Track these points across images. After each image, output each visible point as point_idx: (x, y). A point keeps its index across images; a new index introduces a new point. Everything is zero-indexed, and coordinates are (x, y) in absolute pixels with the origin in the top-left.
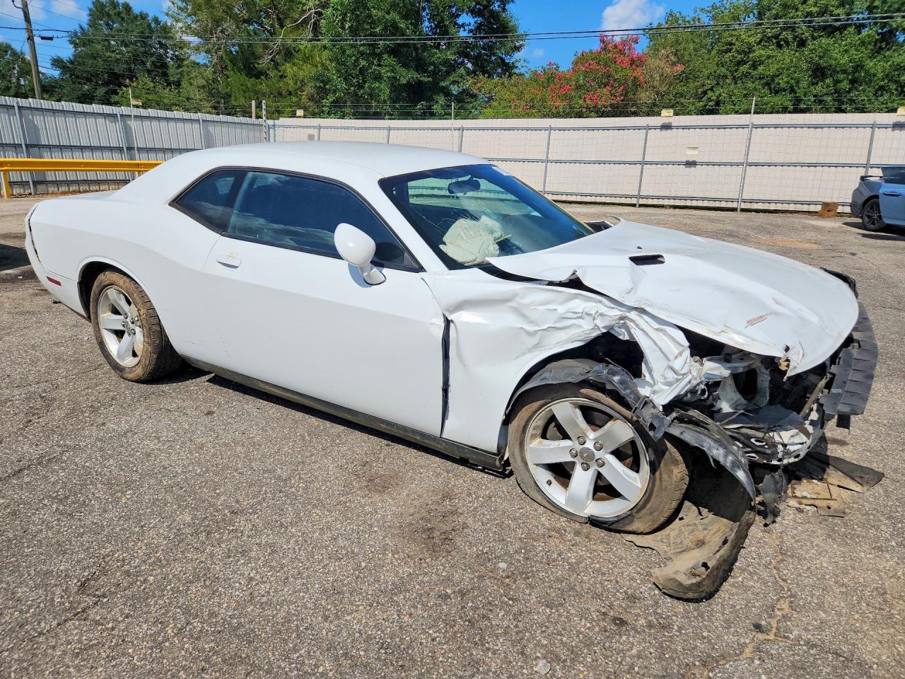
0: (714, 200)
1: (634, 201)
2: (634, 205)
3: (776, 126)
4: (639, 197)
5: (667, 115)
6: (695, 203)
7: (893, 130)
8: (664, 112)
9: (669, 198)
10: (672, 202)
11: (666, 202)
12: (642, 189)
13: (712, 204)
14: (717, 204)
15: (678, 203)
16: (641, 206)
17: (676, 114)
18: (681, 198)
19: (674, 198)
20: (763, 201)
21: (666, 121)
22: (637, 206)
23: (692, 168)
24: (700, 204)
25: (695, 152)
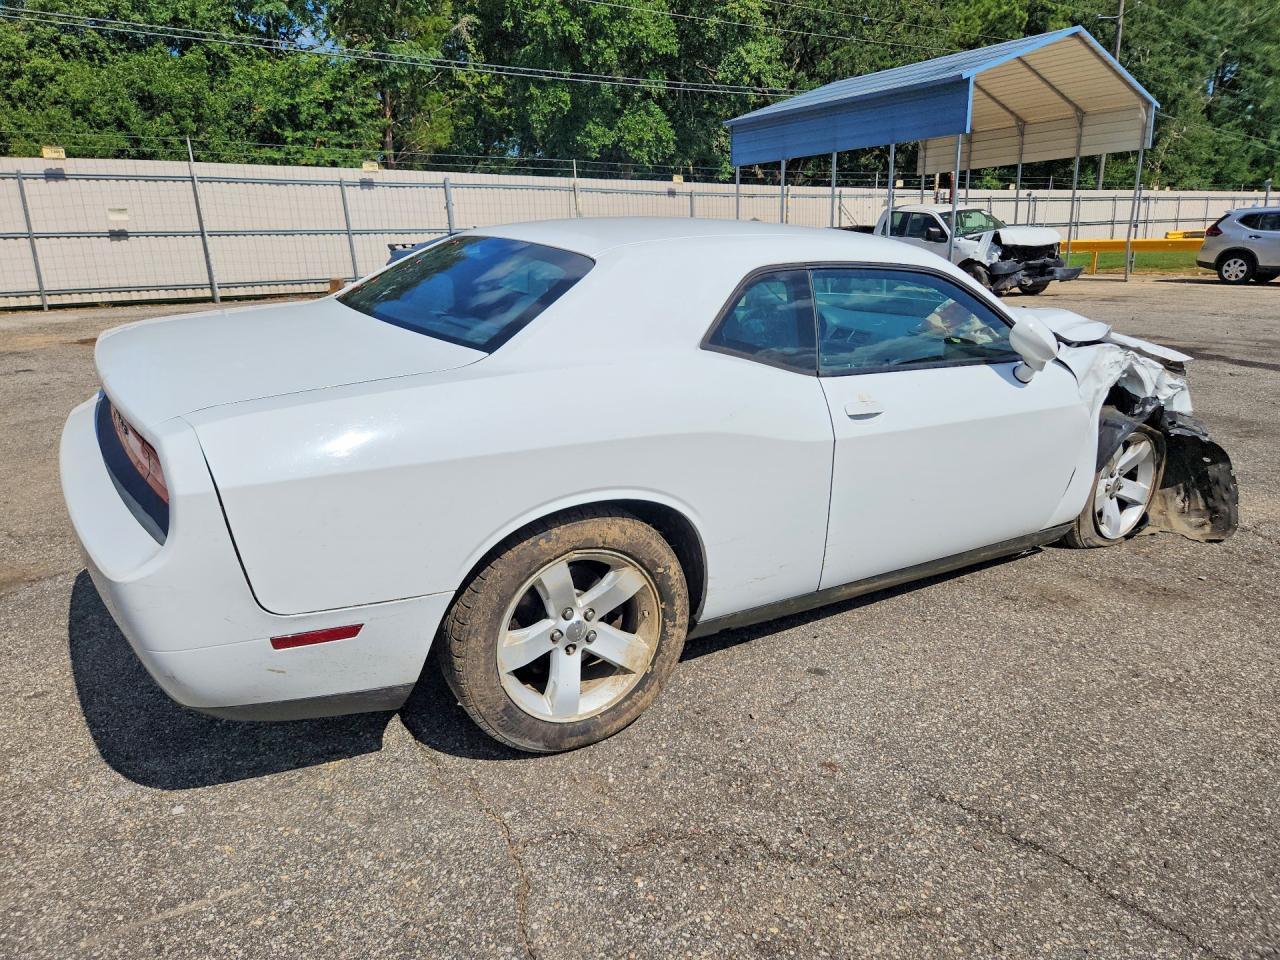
0: (176, 288)
1: (35, 301)
2: (39, 308)
3: (228, 181)
4: (41, 293)
5: (53, 156)
6: (145, 296)
7: (362, 189)
8: (47, 151)
9: (100, 290)
10: (106, 297)
11: (96, 298)
12: (44, 279)
13: (173, 295)
14: (181, 294)
15: (117, 297)
16: (52, 307)
17: (69, 154)
18: (119, 290)
19: (110, 290)
20: (245, 285)
21: (54, 165)
22: (46, 309)
23: (122, 241)
24: (154, 295)
25: (123, 217)
